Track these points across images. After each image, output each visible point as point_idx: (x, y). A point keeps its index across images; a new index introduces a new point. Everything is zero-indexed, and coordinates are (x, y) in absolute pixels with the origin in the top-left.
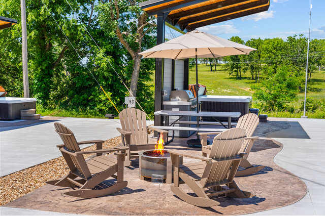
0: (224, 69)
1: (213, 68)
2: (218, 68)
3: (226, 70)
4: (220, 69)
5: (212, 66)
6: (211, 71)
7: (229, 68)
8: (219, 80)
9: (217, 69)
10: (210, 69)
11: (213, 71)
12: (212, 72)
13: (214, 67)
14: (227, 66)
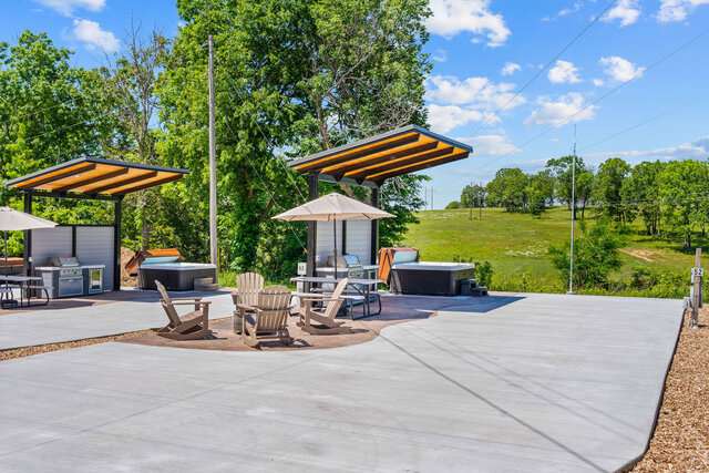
1: (579, 214)
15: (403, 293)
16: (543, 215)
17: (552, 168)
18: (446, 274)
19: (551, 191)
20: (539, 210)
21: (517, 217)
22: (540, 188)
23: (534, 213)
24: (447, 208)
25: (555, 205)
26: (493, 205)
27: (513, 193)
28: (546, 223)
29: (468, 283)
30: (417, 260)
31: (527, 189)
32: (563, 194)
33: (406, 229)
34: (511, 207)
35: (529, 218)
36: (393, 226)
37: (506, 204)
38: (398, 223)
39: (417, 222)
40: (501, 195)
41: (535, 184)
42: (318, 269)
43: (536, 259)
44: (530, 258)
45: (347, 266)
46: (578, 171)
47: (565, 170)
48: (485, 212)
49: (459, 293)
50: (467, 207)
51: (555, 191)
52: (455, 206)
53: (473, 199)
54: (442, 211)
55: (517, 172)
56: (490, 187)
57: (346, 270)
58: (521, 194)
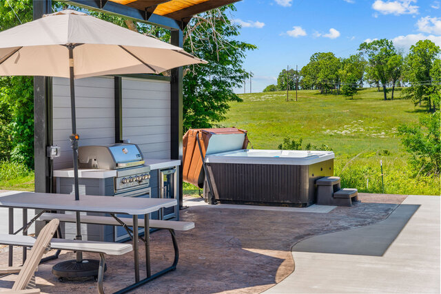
0: (405, 95)
1: (389, 95)
2: (397, 94)
3: (408, 97)
4: (398, 96)
5: (386, 91)
6: (386, 99)
7: (413, 93)
8: (396, 116)
9: (395, 96)
10: (383, 97)
11: (389, 99)
12: (387, 102)
13: (391, 93)
14: (411, 90)
15: (223, 202)
16: (355, 96)
17: (364, 50)
18: (294, 171)
19: (361, 73)
20: (352, 91)
21: (330, 97)
22: (351, 70)
23: (347, 94)
24: (265, 91)
25: (364, 87)
26: (307, 87)
27: (327, 76)
28: (359, 103)
29: (328, 184)
30: (244, 148)
31: (340, 72)
32: (374, 75)
33: (227, 107)
34: (326, 89)
35: (342, 98)
36: (211, 103)
37: (320, 86)
38: (218, 99)
39: (239, 100)
40: (315, 78)
41: (347, 67)
42: (58, 173)
43: (353, 137)
44: (347, 136)
45: (115, 166)
46: (388, 54)
47: (376, 53)
48: (301, 94)
49: (314, 200)
50: (283, 89)
51: (365, 73)
52: (272, 89)
53: (289, 82)
54: (260, 94)
55: (330, 57)
56: (305, 70)
57: (113, 174)
58: (334, 76)
